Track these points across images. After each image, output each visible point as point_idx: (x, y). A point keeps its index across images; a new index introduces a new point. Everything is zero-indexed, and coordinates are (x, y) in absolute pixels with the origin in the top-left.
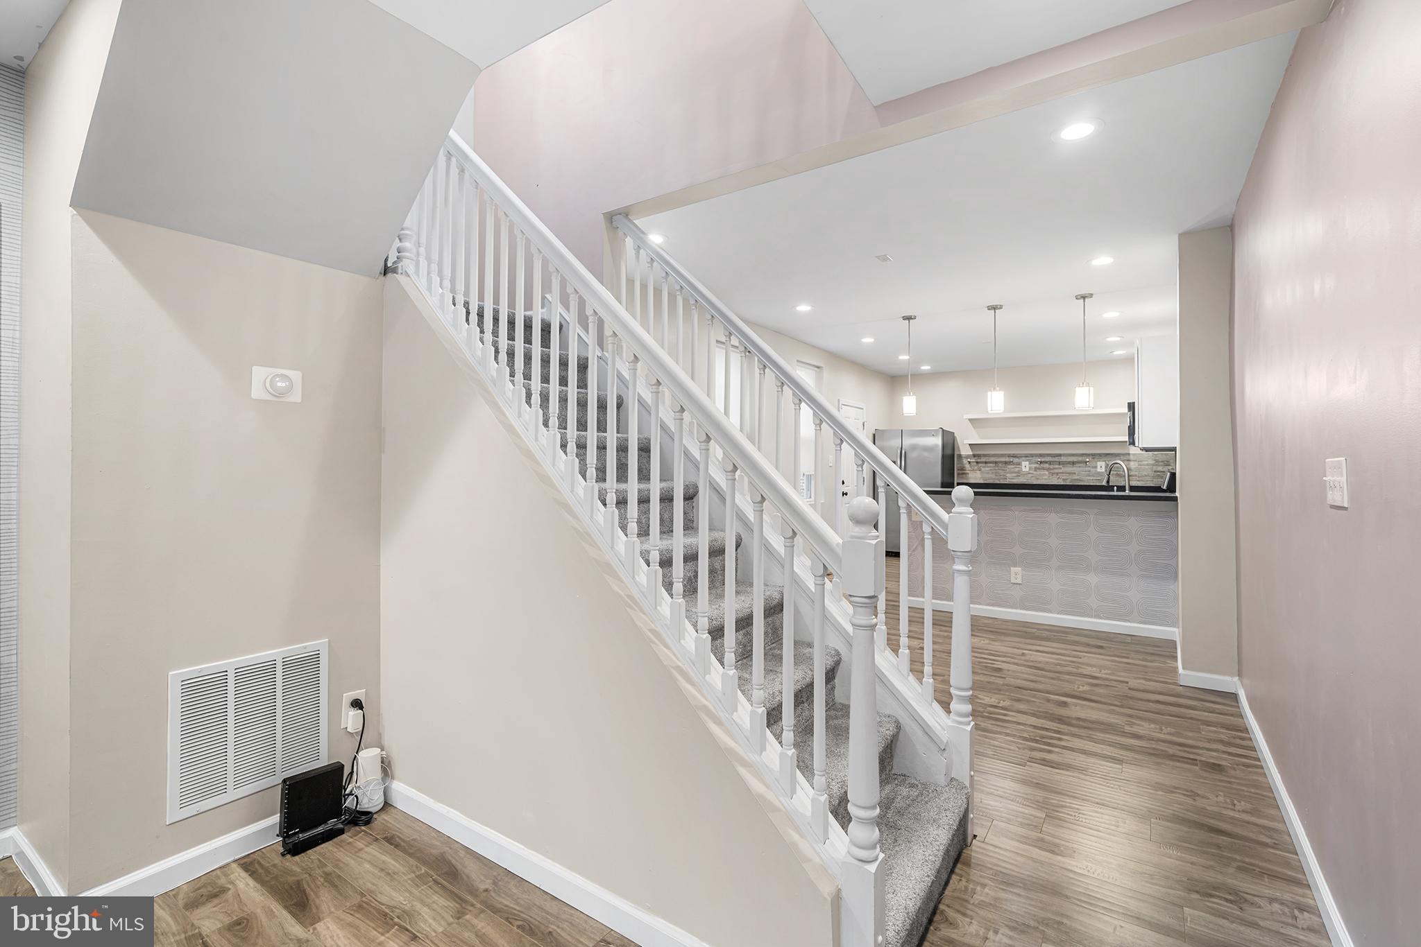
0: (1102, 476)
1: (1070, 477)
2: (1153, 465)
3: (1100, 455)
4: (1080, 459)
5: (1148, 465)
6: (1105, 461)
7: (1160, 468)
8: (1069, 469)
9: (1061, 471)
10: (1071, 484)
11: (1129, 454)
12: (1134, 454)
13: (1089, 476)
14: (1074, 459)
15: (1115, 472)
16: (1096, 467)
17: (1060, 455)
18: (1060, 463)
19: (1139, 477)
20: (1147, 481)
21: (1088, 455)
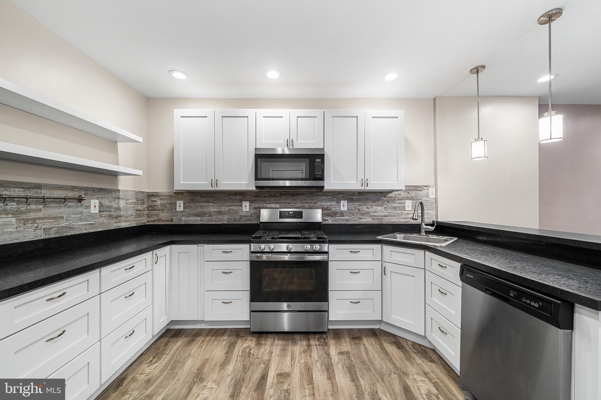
0: (95, 218)
1: (56, 224)
2: (136, 204)
3: (93, 190)
4: (70, 194)
5: (132, 203)
6: (98, 199)
7: (139, 207)
8: (53, 210)
9: (41, 215)
10: (57, 236)
11: (119, 190)
12: (123, 191)
13: (81, 220)
14: (62, 194)
15: (108, 213)
16: (88, 207)
17: (39, 187)
18: (44, 201)
19: (126, 217)
20: (132, 221)
21: (80, 189)
